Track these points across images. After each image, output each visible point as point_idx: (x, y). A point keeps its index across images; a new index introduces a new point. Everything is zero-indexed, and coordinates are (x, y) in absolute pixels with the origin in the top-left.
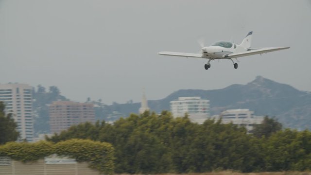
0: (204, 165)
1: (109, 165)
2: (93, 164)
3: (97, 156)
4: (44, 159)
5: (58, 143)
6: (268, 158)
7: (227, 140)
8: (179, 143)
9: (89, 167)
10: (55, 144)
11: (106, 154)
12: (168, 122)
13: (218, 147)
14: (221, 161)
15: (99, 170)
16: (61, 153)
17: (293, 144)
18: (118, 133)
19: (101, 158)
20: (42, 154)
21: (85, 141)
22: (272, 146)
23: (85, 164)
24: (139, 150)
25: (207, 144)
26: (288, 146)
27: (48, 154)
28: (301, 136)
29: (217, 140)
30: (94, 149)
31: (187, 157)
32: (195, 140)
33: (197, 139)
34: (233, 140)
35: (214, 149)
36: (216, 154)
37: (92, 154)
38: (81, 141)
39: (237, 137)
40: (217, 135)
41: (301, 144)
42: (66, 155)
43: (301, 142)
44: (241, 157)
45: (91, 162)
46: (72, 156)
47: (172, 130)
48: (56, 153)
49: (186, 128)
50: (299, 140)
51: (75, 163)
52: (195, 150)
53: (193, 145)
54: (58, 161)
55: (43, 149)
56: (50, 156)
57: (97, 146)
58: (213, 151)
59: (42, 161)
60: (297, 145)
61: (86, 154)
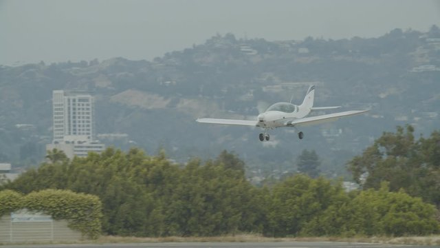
0: (189, 222)
1: (95, 224)
2: (74, 222)
3: (80, 212)
4: (10, 215)
5: (30, 195)
6: (273, 214)
7: (221, 190)
8: (156, 192)
9: (69, 226)
10: (24, 195)
11: (92, 210)
12: (139, 164)
13: (209, 199)
14: (213, 217)
15: (82, 231)
16: (32, 207)
17: (304, 196)
18: (93, 180)
19: (85, 215)
20: (8, 209)
21: (64, 192)
22: (278, 198)
23: (64, 223)
24: (121, 203)
25: (195, 195)
26: (298, 199)
27: (15, 208)
28: (315, 185)
29: (207, 189)
30: (76, 203)
31: (167, 212)
32: (177, 189)
33: (180, 187)
34: (228, 191)
35: (204, 202)
36: (206, 208)
37: (73, 209)
38: (59, 192)
39: (232, 187)
40: (207, 182)
41: (315, 196)
42: (39, 210)
43: (315, 193)
44: (239, 212)
45: (71, 220)
46: (46, 212)
47: (146, 174)
48: (27, 207)
49: (164, 173)
50: (313, 191)
51: (51, 221)
52: (179, 202)
53: (175, 195)
54: (29, 219)
55: (10, 202)
56: (18, 212)
57: (80, 199)
58: (203, 204)
59: (8, 217)
60: (310, 198)
61: (66, 209)
